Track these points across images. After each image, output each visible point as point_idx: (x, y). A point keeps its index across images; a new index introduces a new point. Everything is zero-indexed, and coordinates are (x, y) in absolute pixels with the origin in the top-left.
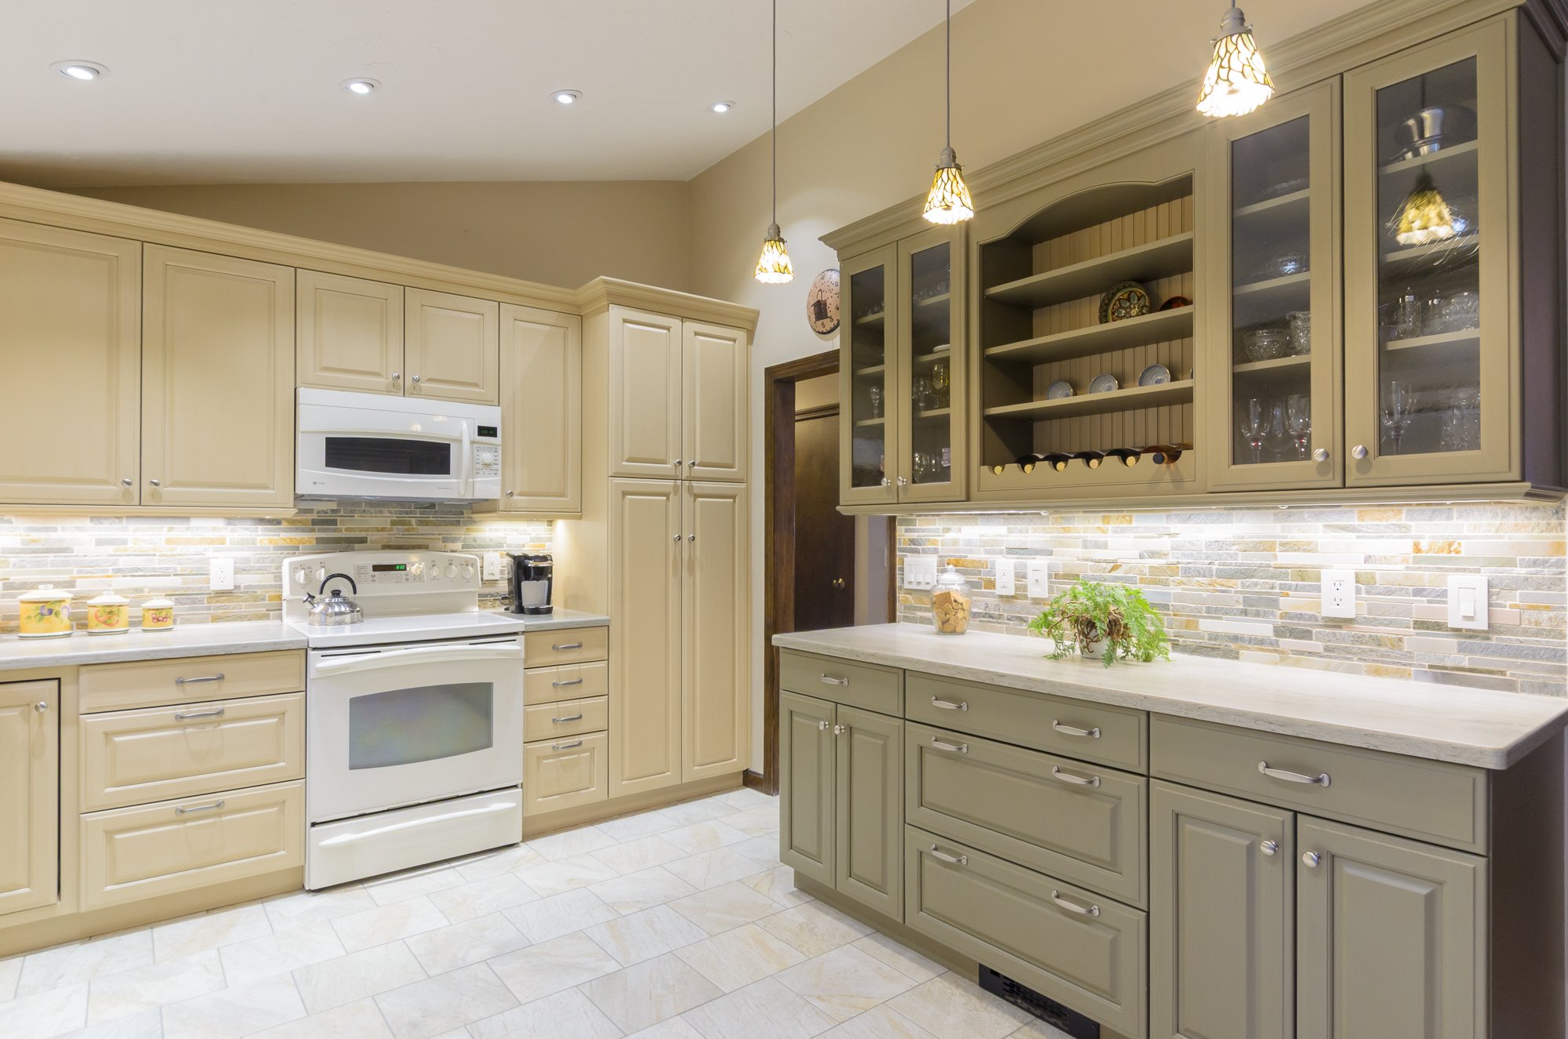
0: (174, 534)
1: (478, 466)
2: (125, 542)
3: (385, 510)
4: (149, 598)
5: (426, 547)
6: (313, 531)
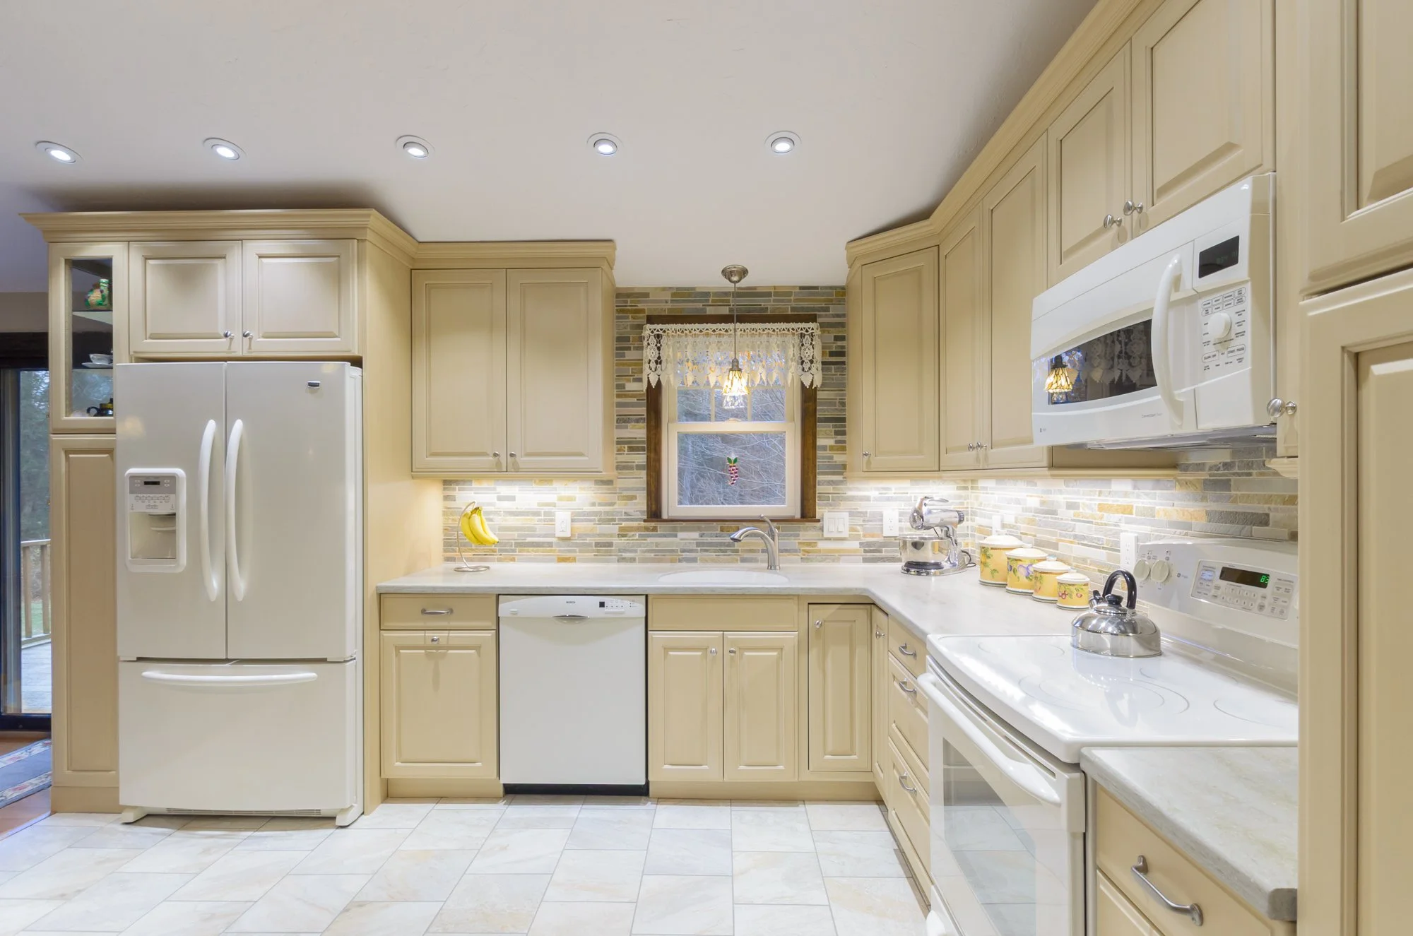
1: (1208, 349)
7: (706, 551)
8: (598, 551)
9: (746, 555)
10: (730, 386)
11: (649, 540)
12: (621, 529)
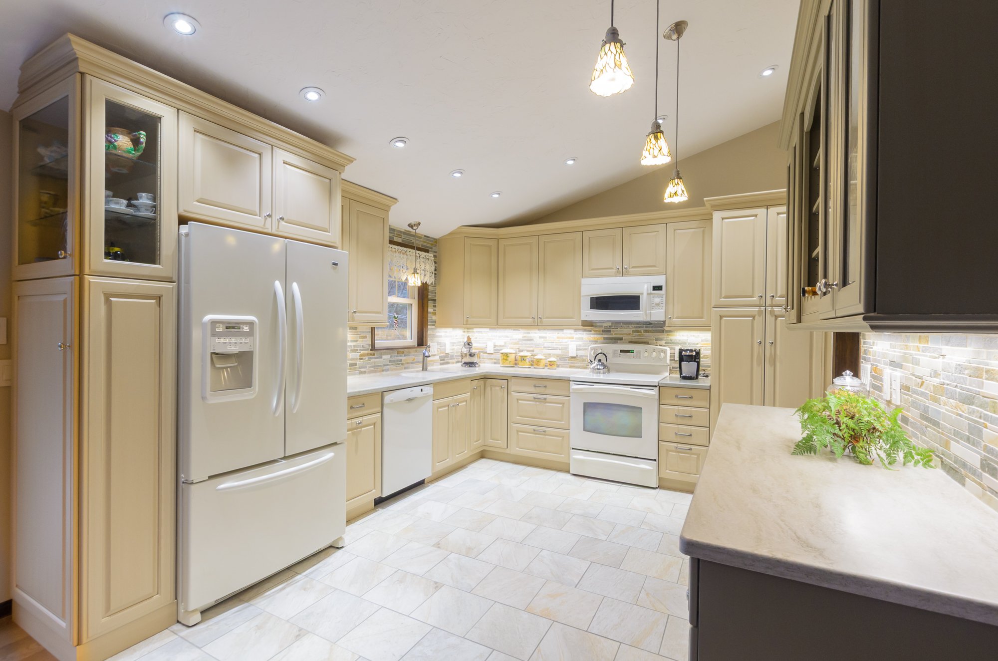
0: (559, 335)
1: (653, 305)
2: (546, 338)
3: (630, 326)
4: (550, 357)
5: (647, 343)
6: (602, 334)
7: (392, 364)
8: (350, 369)
9: (406, 366)
10: (416, 280)
11: (372, 360)
12: (361, 355)
